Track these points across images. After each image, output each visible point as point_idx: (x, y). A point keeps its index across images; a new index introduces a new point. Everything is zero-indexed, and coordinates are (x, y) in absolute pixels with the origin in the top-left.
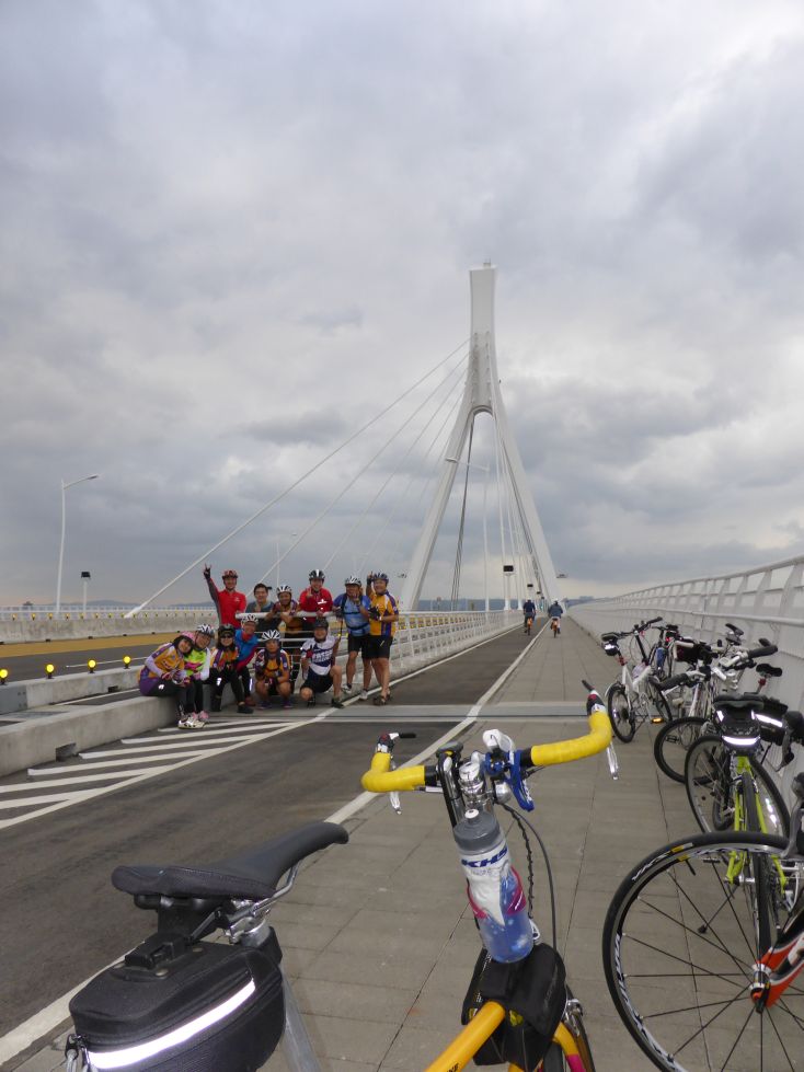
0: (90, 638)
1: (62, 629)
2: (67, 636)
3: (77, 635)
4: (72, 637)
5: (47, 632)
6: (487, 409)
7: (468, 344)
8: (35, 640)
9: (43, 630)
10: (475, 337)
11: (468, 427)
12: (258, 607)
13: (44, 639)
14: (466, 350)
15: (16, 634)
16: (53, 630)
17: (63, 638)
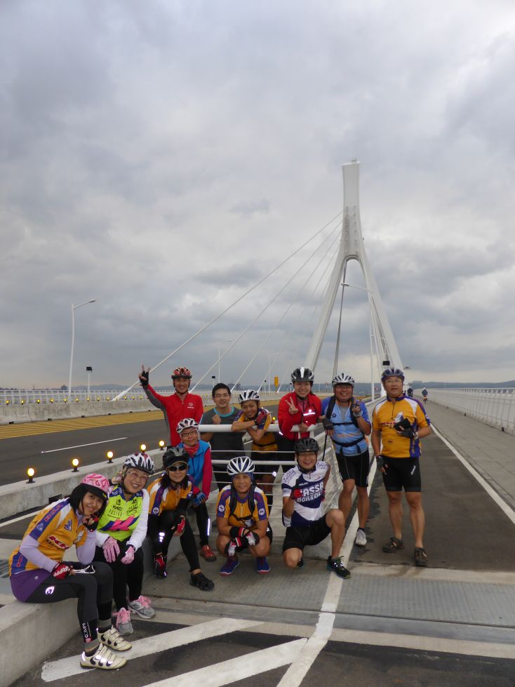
0: (83, 417)
1: (61, 410)
2: (65, 416)
3: (73, 415)
4: (69, 417)
5: (49, 413)
6: (355, 257)
7: (342, 213)
8: (39, 419)
9: (46, 412)
10: (346, 210)
11: (343, 270)
12: (217, 418)
13: (46, 418)
14: (341, 218)
15: (24, 415)
16: (54, 411)
17: (61, 417)
